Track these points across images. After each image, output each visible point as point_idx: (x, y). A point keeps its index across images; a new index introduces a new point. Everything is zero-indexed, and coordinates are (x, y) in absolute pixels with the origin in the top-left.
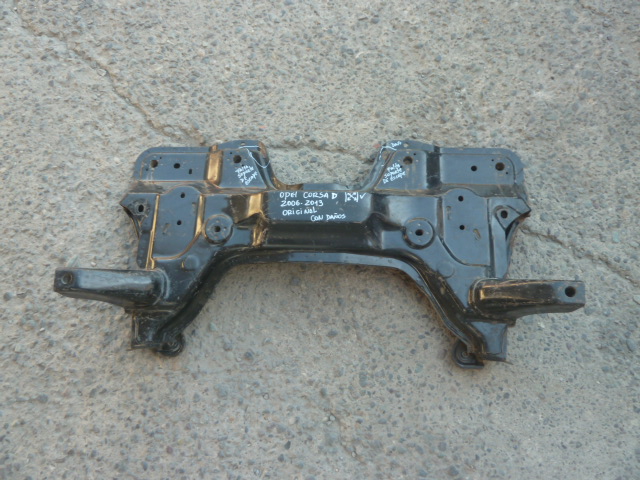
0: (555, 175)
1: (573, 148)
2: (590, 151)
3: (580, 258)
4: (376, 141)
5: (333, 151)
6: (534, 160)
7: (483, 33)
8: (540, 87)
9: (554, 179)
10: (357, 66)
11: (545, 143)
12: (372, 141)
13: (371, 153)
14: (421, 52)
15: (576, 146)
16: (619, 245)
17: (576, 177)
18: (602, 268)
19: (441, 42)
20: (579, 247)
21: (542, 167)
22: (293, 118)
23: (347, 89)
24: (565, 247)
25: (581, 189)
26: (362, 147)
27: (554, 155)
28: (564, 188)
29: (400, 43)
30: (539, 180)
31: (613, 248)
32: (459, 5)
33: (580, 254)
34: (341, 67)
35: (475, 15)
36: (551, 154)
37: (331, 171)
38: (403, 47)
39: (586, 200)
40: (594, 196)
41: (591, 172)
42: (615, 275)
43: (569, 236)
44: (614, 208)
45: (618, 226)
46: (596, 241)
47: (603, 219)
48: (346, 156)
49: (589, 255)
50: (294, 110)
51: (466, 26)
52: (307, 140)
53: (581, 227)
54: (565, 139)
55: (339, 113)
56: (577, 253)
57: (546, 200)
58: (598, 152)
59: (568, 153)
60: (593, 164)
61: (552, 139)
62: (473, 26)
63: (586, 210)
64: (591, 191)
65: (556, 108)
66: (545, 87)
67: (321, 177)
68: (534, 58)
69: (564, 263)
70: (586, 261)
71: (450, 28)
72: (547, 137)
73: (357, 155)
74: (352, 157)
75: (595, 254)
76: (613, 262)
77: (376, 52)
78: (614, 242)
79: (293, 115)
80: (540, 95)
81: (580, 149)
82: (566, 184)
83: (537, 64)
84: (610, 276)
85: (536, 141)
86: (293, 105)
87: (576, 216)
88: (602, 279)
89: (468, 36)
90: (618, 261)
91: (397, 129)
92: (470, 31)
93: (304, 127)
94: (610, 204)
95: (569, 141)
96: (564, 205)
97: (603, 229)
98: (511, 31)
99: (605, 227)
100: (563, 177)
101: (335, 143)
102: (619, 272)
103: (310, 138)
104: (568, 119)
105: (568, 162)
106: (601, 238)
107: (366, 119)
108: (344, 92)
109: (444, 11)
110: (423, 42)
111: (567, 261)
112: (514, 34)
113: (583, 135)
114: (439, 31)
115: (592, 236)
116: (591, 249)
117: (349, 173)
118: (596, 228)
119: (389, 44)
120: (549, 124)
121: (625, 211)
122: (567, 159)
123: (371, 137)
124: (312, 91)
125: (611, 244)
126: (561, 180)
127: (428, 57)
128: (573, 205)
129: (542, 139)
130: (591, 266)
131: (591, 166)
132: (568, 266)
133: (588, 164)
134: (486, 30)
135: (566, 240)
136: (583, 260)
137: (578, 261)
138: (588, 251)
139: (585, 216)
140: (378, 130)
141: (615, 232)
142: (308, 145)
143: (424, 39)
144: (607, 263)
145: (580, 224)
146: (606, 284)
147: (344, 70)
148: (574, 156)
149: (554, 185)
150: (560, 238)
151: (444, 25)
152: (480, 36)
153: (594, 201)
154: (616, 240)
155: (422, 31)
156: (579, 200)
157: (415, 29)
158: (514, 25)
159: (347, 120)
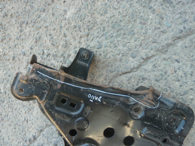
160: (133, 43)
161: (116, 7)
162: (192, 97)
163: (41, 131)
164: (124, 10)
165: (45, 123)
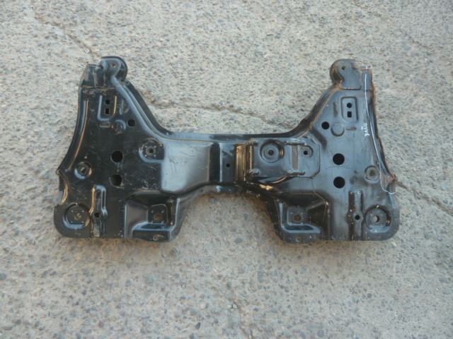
0: (399, 142)
1: (411, 126)
2: (423, 129)
3: (419, 199)
4: (276, 110)
5: (245, 114)
6: (385, 131)
7: (349, 50)
8: (388, 86)
9: (399, 144)
10: (265, 63)
11: (392, 121)
12: (273, 109)
13: (272, 117)
14: (308, 58)
15: (413, 124)
16: (446, 192)
17: (414, 145)
18: (435, 207)
19: (321, 54)
20: (418, 191)
21: (391, 136)
22: (219, 90)
23: (258, 76)
24: (408, 190)
25: (418, 153)
26: (267, 113)
27: (398, 130)
28: (406, 151)
29: (294, 52)
30: (389, 144)
31: (442, 194)
32: (334, 33)
33: (419, 196)
34: (254, 62)
35: (344, 40)
36: (396, 128)
37: (244, 126)
38: (296, 54)
39: (421, 160)
40: (427, 158)
41: (424, 142)
42: (444, 213)
43: (411, 183)
44: (441, 167)
45: (444, 179)
46: (430, 188)
47: (434, 173)
48: (255, 118)
49: (426, 198)
50: (220, 85)
51: (338, 45)
52: (228, 105)
53: (419, 178)
54: (405, 120)
55: (251, 90)
56: (417, 195)
57: (394, 158)
58: (428, 130)
59: (407, 128)
60: (425, 137)
61: (396, 119)
62: (343, 46)
63: (422, 167)
64: (425, 155)
65: (398, 99)
66: (391, 86)
67: (236, 130)
68: (383, 68)
69: (408, 202)
70: (423, 202)
71: (328, 46)
72: (393, 117)
73: (263, 118)
74: (259, 119)
75: (430, 196)
76: (443, 203)
77: (278, 55)
78: (442, 190)
79: (220, 88)
80: (388, 91)
81: (416, 127)
82: (407, 148)
83: (385, 72)
84: (441, 213)
85: (386, 120)
86: (220, 82)
87: (415, 170)
88: (435, 214)
89: (339, 51)
90: (446, 202)
91: (291, 104)
92: (341, 49)
93: (226, 97)
94: (438, 164)
95: (408, 121)
96: (406, 162)
97: (434, 180)
98: (367, 51)
99: (436, 179)
100: (405, 144)
101: (248, 108)
102: (447, 211)
103: (231, 104)
104: (407, 107)
105: (408, 135)
106: (433, 186)
107: (270, 96)
108: (256, 78)
109: (323, 36)
110: (310, 53)
111: (411, 200)
112: (369, 53)
113: (417, 118)
114: (320, 47)
115: (427, 185)
116: (427, 193)
117: (256, 129)
118: (429, 179)
119: (287, 52)
120: (394, 109)
121: (448, 170)
122: (407, 133)
123: (273, 107)
124: (233, 74)
125: (440, 191)
126: (404, 145)
127: (313, 62)
128: (413, 163)
129: (390, 118)
130: (427, 205)
131: (424, 138)
132: (411, 204)
133: (422, 137)
134: (351, 49)
135: (409, 185)
136: (421, 200)
137: (418, 201)
138: (425, 195)
139: (422, 171)
140: (278, 103)
141: (443, 183)
142: (228, 109)
143: (310, 51)
144: (439, 204)
145: (418, 176)
146: (439, 218)
147: (256, 64)
148: (412, 131)
149: (399, 148)
150: (405, 184)
151: (324, 44)
152: (347, 52)
153: (427, 161)
154: (444, 188)
155: (309, 46)
156: (417, 160)
157: (304, 44)
158: (369, 48)
159: (257, 95)
160: (404, 163)
161: (424, 131)
162: (395, 245)
163: (251, 114)
164: (428, 140)
165: (264, 114)
